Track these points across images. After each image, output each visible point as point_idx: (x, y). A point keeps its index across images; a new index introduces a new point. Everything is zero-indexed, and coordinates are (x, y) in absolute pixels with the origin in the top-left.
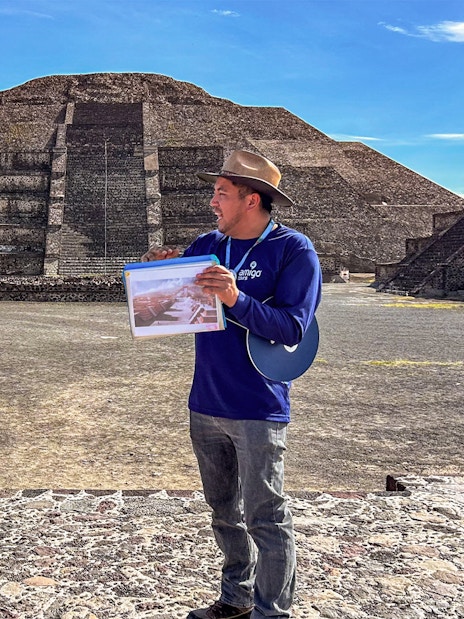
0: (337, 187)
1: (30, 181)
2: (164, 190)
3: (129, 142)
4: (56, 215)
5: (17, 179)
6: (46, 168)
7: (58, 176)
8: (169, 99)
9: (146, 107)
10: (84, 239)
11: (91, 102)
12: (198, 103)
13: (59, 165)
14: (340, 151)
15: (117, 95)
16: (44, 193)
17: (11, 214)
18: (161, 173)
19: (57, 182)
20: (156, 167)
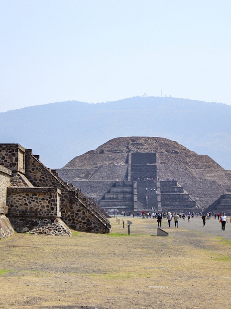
0: (217, 188)
1: (128, 190)
2: (162, 192)
3: (152, 172)
4: (135, 199)
5: (125, 189)
6: (132, 186)
7: (135, 188)
8: (166, 151)
9: (158, 155)
10: (142, 204)
11: (137, 152)
12: (177, 152)
13: (135, 185)
14: (224, 173)
15: (147, 149)
16: (132, 193)
17: (124, 198)
18: (161, 188)
19: (135, 190)
20: (160, 186)
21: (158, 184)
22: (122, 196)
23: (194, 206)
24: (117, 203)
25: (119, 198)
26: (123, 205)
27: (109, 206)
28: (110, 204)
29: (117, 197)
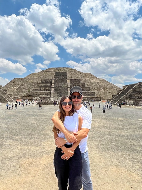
0: (99, 86)
1: (48, 84)
2: (71, 86)
3: (65, 78)
4: (52, 90)
5: (46, 84)
6: (51, 82)
10: (57, 94)
11: (58, 72)
12: (76, 72)
13: (53, 82)
15: (62, 71)
16: (51, 86)
17: (45, 90)
18: (70, 83)
19: (53, 85)
20: (69, 82)
21: (68, 81)
22: (44, 88)
23: (94, 95)
24: (39, 93)
25: (42, 89)
26: (43, 95)
27: (34, 95)
28: (35, 94)
29: (41, 89)
